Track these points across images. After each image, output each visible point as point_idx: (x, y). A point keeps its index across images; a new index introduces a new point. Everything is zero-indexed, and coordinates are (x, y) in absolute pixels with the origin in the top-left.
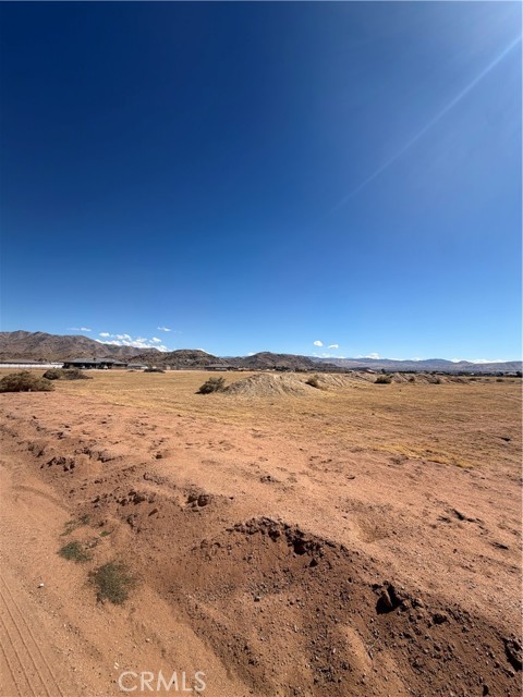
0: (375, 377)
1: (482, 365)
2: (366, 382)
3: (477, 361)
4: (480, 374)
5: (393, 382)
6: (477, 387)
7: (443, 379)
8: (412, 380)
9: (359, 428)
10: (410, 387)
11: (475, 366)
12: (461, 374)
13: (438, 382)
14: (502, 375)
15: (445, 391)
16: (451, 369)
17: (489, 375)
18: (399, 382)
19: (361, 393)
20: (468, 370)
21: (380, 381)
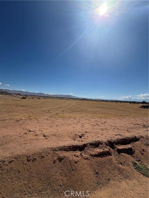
0: (21, 97)
1: (51, 95)
2: (18, 98)
3: (50, 94)
4: (50, 97)
5: (27, 98)
6: (48, 100)
7: (41, 98)
8: (33, 98)
9: (8, 113)
10: (32, 100)
11: (50, 95)
12: (46, 97)
13: (40, 99)
14: (54, 97)
15: (41, 101)
16: (44, 95)
17: (51, 97)
18: (29, 98)
19: (14, 101)
20: (48, 96)
21: (23, 98)
